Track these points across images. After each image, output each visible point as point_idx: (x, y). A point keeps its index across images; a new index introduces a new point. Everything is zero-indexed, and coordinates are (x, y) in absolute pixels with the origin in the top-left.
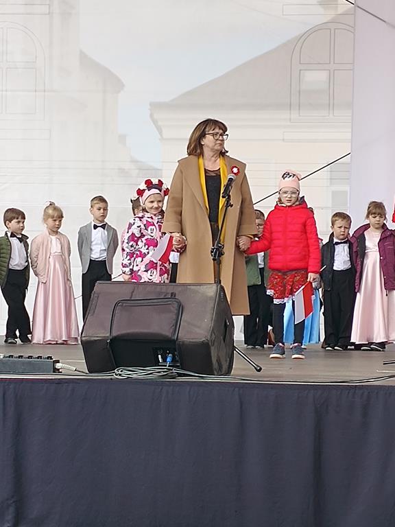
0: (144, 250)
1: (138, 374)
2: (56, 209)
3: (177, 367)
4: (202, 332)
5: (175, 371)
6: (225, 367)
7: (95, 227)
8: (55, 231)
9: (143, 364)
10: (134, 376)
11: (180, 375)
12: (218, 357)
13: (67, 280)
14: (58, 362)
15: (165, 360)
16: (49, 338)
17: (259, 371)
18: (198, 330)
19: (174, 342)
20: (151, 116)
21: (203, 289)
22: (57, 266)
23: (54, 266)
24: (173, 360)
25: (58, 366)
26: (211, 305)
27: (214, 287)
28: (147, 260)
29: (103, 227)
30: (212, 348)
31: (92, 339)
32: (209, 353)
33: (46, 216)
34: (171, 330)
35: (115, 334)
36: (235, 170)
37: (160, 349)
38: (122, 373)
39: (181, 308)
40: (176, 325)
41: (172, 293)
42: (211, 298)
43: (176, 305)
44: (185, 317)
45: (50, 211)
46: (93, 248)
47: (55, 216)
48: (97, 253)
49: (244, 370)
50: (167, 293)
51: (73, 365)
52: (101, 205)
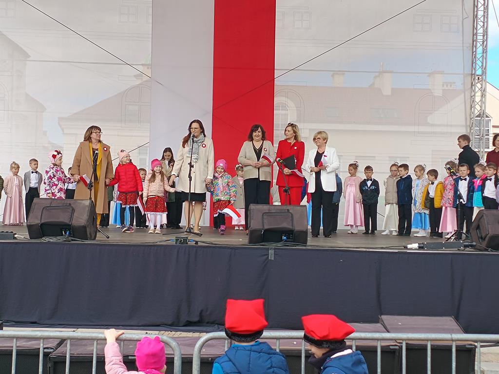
0: (56, 183)
1: (53, 240)
2: (15, 164)
3: (71, 236)
4: (82, 221)
5: (70, 238)
6: (93, 237)
7: (32, 172)
8: (16, 174)
9: (56, 236)
10: (52, 241)
11: (72, 240)
12: (90, 232)
13: (20, 196)
14: (16, 234)
15: (66, 233)
16: (11, 222)
17: (108, 238)
18: (80, 220)
19: (69, 225)
20: (59, 123)
21: (83, 202)
22: (17, 189)
23: (15, 189)
24: (70, 233)
25: (16, 236)
26: (87, 209)
27: (89, 201)
28: (58, 187)
29: (36, 172)
30: (87, 228)
31: (32, 224)
32: (86, 231)
33: (12, 167)
34: (69, 220)
35: (43, 222)
36: (105, 149)
37: (63, 229)
38: (46, 239)
39: (73, 210)
40: (71, 218)
41: (69, 204)
42: (87, 206)
43: (71, 209)
44: (75, 214)
45: (13, 165)
46: (31, 182)
47: (15, 168)
48: (33, 183)
49: (101, 237)
50: (67, 204)
51: (22, 235)
52: (35, 163)
